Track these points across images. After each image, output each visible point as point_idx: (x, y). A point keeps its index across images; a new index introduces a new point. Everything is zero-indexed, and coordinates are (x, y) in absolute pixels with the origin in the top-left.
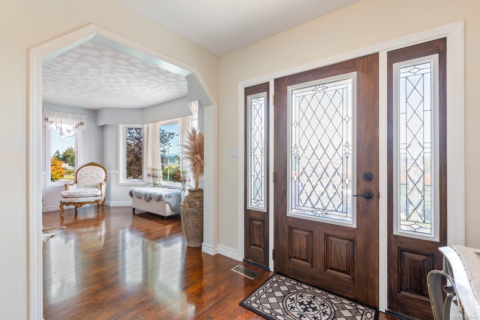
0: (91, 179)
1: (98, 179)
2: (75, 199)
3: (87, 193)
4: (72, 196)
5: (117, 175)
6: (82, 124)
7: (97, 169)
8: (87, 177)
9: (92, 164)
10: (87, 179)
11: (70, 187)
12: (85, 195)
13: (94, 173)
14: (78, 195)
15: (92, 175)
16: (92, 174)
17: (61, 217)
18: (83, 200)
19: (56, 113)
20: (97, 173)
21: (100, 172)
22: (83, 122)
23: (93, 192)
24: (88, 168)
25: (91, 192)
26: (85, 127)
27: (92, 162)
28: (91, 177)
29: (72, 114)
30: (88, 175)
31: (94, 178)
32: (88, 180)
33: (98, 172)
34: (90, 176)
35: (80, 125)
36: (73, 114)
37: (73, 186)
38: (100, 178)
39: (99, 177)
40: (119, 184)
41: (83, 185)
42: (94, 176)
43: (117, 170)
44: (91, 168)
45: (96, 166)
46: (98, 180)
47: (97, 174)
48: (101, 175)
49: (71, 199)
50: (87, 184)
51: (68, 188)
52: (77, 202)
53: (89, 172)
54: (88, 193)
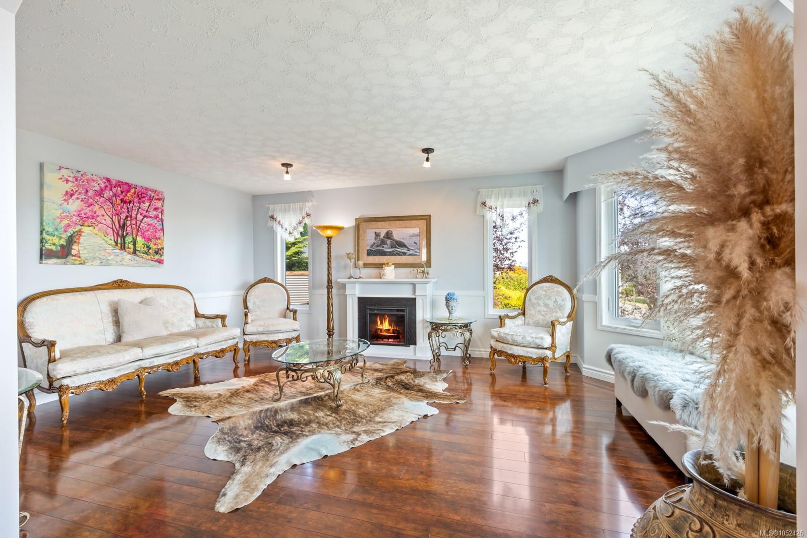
0: (545, 309)
1: (557, 310)
2: (507, 345)
3: (524, 339)
4: (503, 339)
5: (596, 305)
6: (535, 201)
7: (556, 289)
8: (539, 305)
9: (549, 280)
10: (539, 308)
11: (507, 321)
12: (520, 342)
13: (550, 297)
14: (512, 339)
15: (548, 302)
16: (548, 299)
17: (491, 374)
18: (519, 352)
19: (496, 190)
20: (556, 299)
21: (561, 297)
22: (537, 198)
23: (536, 338)
24: (542, 288)
25: (532, 337)
26: (540, 207)
27: (550, 276)
28: (546, 306)
29: (519, 188)
30: (541, 302)
31: (551, 308)
32: (539, 311)
33: (557, 297)
34: (544, 303)
35: (531, 205)
36: (520, 186)
37: (514, 320)
38: (560, 310)
39: (560, 307)
40: (599, 327)
41: (533, 319)
42: (551, 303)
43: (596, 295)
44: (546, 287)
45: (556, 283)
46: (556, 312)
47: (556, 301)
48: (563, 303)
49: (503, 345)
50: (537, 319)
51: (504, 324)
52: (510, 352)
53: (542, 296)
54: (526, 339)
